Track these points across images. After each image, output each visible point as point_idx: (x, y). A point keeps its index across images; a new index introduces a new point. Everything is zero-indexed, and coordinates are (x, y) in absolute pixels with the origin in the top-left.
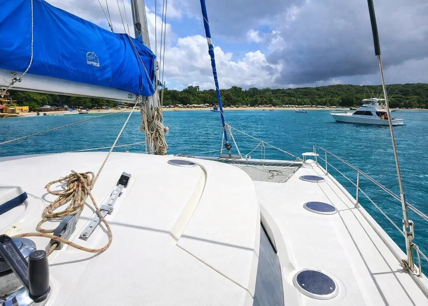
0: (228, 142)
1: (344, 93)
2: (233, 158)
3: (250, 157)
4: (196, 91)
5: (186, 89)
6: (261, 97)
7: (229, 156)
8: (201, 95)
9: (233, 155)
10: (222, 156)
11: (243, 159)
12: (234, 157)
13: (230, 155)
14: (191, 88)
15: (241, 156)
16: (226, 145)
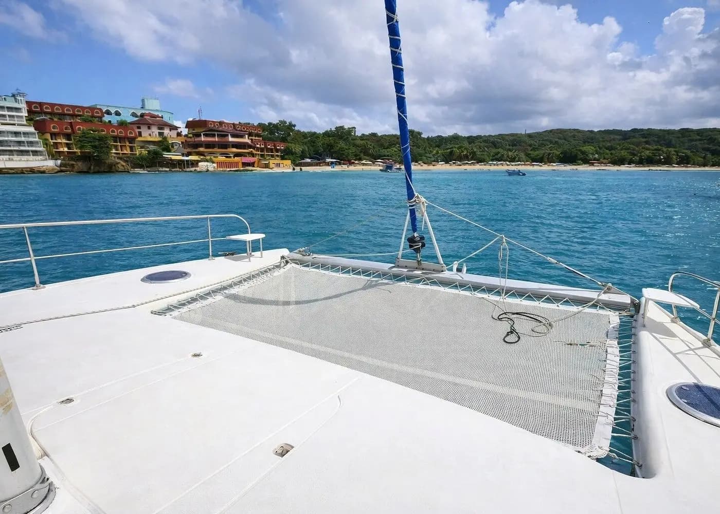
0: (416, 235)
1: (567, 143)
2: (426, 270)
3: (465, 269)
4: (351, 135)
5: (331, 130)
6: (459, 148)
7: (416, 265)
8: (359, 142)
9: (425, 264)
10: (400, 264)
11: (447, 275)
12: (428, 268)
13: (419, 262)
14: (340, 129)
15: (444, 265)
16: (411, 241)
